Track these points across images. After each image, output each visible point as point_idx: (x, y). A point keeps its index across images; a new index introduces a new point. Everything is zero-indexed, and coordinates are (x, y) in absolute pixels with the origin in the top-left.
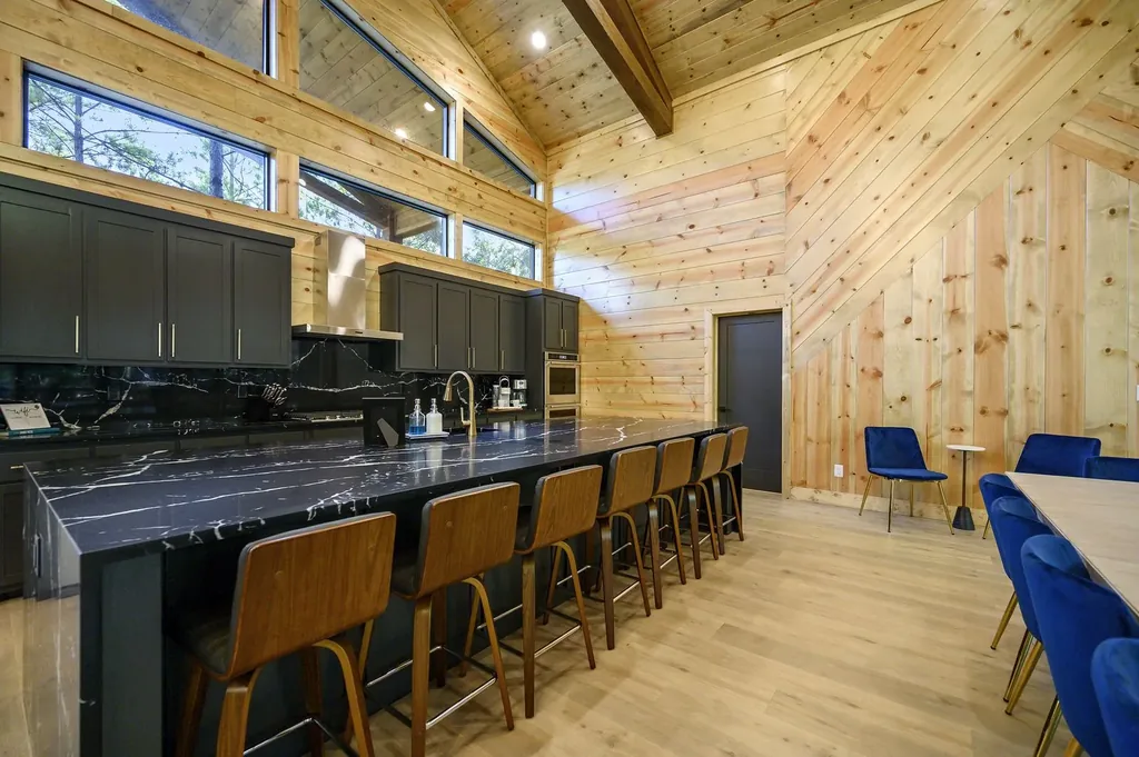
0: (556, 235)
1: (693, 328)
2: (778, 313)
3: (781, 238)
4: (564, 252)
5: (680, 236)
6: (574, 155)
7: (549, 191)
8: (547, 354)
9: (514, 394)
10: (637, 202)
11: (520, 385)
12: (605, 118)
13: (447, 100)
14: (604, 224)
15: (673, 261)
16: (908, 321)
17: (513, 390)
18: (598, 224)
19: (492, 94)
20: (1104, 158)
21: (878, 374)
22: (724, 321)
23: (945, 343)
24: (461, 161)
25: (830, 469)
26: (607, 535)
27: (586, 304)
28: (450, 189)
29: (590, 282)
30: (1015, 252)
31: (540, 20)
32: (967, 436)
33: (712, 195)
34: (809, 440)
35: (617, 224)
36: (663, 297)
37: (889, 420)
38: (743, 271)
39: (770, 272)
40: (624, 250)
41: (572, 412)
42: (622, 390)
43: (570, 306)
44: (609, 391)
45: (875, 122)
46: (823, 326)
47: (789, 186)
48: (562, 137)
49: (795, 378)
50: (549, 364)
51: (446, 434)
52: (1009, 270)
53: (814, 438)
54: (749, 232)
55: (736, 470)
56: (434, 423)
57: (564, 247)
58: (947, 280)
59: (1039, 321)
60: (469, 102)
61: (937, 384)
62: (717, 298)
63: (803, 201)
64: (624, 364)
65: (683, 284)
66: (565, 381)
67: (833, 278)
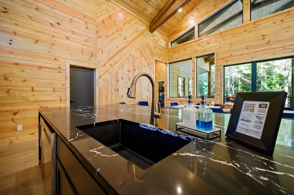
1: (59, 68)
2: (94, 69)
3: (95, 46)
5: (51, 24)
16: (123, 78)
20: (144, 57)
21: (118, 90)
23: (128, 84)
33: (69, 17)
38: (82, 52)
39: (92, 56)
45: (117, 28)
46: (106, 76)
47: (97, 31)
49: (99, 90)
52: (136, 72)
54: (84, 39)
58: (128, 71)
62: (72, 58)
63: (101, 39)
67: (109, 64)
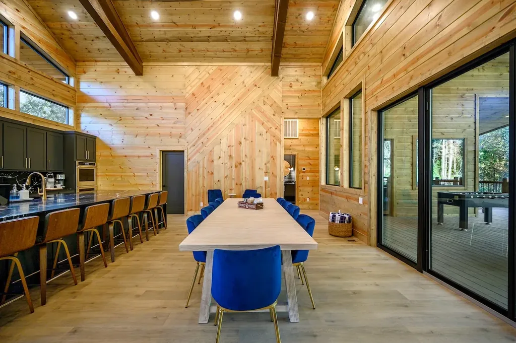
0: (83, 105)
1: (152, 154)
2: (183, 151)
3: (183, 125)
4: (87, 114)
5: (146, 117)
6: (93, 70)
7: (78, 82)
8: (77, 162)
9: (57, 181)
10: (127, 99)
11: (59, 177)
12: (110, 59)
13: (8, 23)
14: (110, 105)
15: (143, 127)
16: (220, 157)
17: (56, 180)
18: (107, 105)
19: (40, 27)
20: (259, 120)
21: (212, 173)
22: (165, 153)
23: (228, 165)
24: (18, 58)
25: (199, 204)
26: (111, 228)
27: (101, 140)
28: (10, 72)
29: (102, 130)
30: (243, 141)
31: (74, 7)
32: (233, 191)
33: (160, 105)
34: (193, 195)
35: (117, 107)
36: (139, 141)
37: (215, 188)
38: (171, 135)
39: (180, 137)
40: (120, 119)
41: (93, 189)
42: (120, 179)
43: (91, 141)
44: (113, 179)
45: (211, 95)
46: (197, 157)
47: (186, 108)
48: (85, 59)
49: (188, 174)
50: (78, 167)
51: (32, 199)
52: (242, 146)
53: (194, 194)
54: (173, 121)
55: (165, 206)
56: (24, 194)
57: (87, 111)
58: (229, 147)
59: (247, 160)
60: (24, 28)
61: (226, 177)
62: (161, 144)
63: (191, 115)
64: (121, 168)
65: (147, 137)
66: (88, 175)
67: (200, 142)
